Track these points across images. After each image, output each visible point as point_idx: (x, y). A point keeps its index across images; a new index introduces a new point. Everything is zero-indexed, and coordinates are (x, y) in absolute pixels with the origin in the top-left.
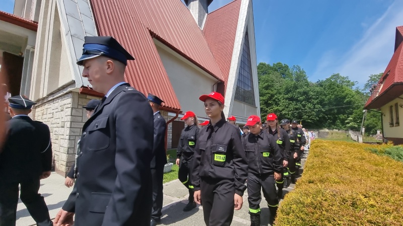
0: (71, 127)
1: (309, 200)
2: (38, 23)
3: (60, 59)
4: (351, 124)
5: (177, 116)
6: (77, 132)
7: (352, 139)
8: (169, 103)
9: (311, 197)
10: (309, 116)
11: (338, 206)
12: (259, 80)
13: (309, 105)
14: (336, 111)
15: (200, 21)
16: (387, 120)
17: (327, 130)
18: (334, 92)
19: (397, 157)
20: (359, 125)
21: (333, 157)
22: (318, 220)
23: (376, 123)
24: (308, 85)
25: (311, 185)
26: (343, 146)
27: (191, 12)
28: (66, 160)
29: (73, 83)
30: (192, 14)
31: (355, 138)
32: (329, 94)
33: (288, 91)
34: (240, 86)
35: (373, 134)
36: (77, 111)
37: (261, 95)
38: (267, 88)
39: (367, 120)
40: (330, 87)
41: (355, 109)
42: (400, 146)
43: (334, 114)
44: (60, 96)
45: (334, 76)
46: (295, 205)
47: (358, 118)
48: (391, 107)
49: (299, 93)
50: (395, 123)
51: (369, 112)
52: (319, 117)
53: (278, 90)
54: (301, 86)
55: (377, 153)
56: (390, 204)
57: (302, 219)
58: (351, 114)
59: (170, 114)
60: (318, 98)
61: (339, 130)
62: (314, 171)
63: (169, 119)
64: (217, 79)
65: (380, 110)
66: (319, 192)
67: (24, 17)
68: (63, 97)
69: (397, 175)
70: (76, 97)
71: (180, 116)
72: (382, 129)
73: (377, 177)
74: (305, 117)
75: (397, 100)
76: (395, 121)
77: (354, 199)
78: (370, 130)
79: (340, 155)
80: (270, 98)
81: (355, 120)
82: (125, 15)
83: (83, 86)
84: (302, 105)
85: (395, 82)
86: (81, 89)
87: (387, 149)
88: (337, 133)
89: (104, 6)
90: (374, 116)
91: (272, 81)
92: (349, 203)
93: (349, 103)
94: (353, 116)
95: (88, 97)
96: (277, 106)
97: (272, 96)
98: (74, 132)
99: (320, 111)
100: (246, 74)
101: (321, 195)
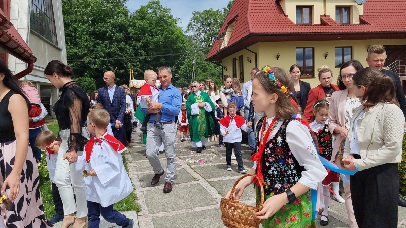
24: (125, 13)
48: (234, 60)
49: (114, 26)
65: (221, 63)
85: (251, 31)
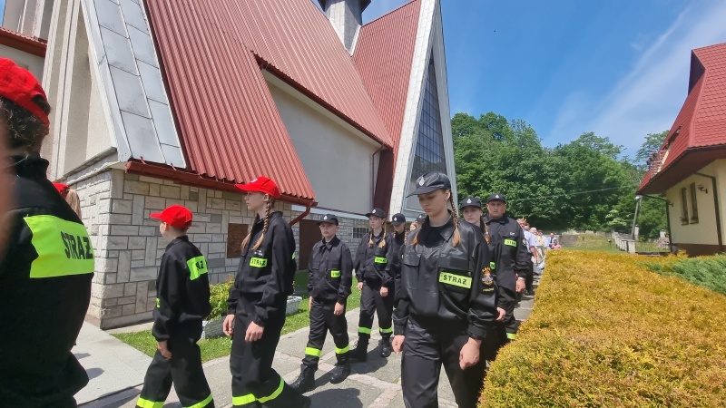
0: (110, 235)
1: (539, 358)
2: (46, 42)
3: (88, 108)
4: (615, 220)
5: (308, 211)
6: (123, 244)
7: (617, 247)
8: (292, 186)
9: (543, 352)
10: (543, 209)
11: (589, 368)
12: (455, 144)
13: (543, 188)
14: (589, 198)
15: (349, 39)
16: (676, 212)
17: (574, 232)
18: (586, 164)
19: (693, 279)
20: (629, 223)
21: (583, 280)
22: (553, 392)
23: (658, 218)
24: (540, 153)
25: (544, 330)
26: (601, 260)
27: (332, 23)
28: (101, 296)
29: (112, 153)
30: (334, 26)
31: (622, 245)
32: (577, 168)
33: (505, 164)
34: (421, 156)
35: (653, 238)
36: (122, 205)
37: (459, 171)
38: (469, 158)
39: (643, 214)
40: (579, 156)
41: (622, 194)
42: (698, 258)
43: (585, 204)
44: (89, 178)
45: (585, 136)
46: (515, 369)
47: (627, 211)
48: (683, 190)
49: (526, 167)
50: (691, 218)
51: (645, 199)
52: (560, 210)
53: (488, 162)
54: (528, 156)
55: (660, 271)
56: (679, 362)
57: (526, 392)
58: (615, 203)
59: (295, 208)
60: (557, 176)
61: (595, 231)
62: (551, 306)
63: (293, 217)
64: (381, 143)
65: (664, 195)
66: (556, 343)
67: (21, 32)
68: (94, 178)
69: (693, 309)
70: (120, 178)
71: (313, 210)
72: (668, 229)
73: (659, 313)
74: (536, 209)
75: (694, 179)
76: (690, 215)
77: (616, 354)
78: (648, 231)
79: (596, 277)
80: (475, 177)
81: (621, 215)
82: (209, 26)
83: (132, 159)
84: (531, 188)
85: (690, 145)
86: (129, 164)
87: (678, 265)
88: (592, 237)
89: (171, 11)
90: (654, 206)
91: (478, 147)
92: (608, 360)
93: (613, 183)
94: (618, 206)
95: (142, 178)
96: (488, 191)
97: (479, 172)
98: (116, 244)
99: (562, 199)
100: (431, 134)
101: (559, 349)
